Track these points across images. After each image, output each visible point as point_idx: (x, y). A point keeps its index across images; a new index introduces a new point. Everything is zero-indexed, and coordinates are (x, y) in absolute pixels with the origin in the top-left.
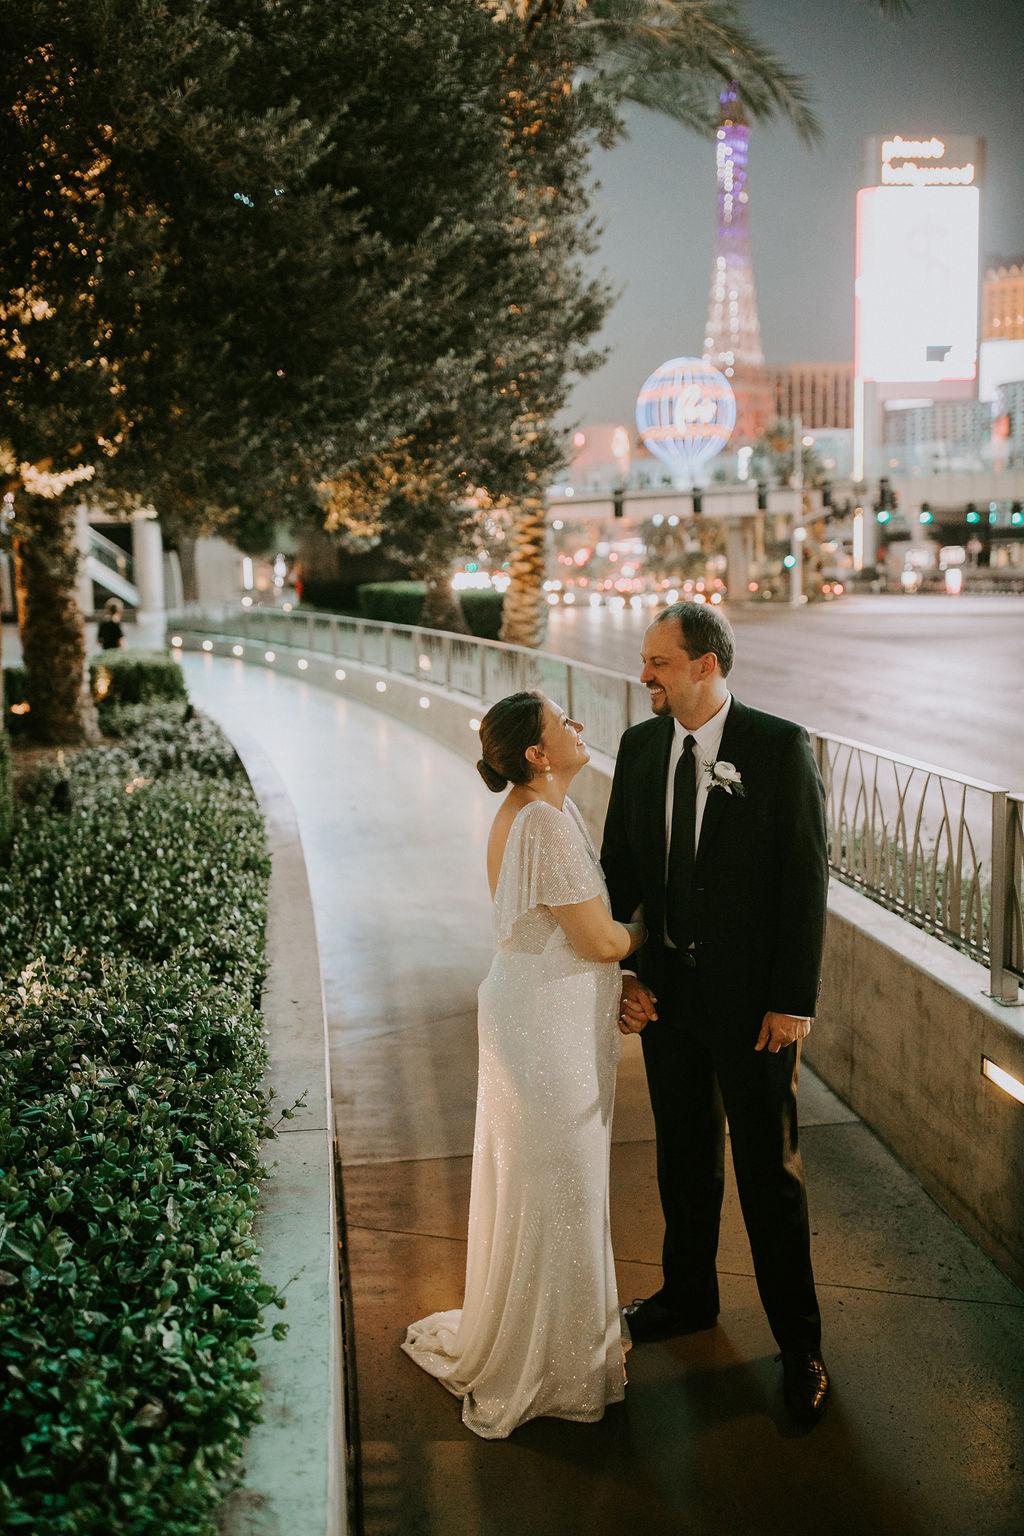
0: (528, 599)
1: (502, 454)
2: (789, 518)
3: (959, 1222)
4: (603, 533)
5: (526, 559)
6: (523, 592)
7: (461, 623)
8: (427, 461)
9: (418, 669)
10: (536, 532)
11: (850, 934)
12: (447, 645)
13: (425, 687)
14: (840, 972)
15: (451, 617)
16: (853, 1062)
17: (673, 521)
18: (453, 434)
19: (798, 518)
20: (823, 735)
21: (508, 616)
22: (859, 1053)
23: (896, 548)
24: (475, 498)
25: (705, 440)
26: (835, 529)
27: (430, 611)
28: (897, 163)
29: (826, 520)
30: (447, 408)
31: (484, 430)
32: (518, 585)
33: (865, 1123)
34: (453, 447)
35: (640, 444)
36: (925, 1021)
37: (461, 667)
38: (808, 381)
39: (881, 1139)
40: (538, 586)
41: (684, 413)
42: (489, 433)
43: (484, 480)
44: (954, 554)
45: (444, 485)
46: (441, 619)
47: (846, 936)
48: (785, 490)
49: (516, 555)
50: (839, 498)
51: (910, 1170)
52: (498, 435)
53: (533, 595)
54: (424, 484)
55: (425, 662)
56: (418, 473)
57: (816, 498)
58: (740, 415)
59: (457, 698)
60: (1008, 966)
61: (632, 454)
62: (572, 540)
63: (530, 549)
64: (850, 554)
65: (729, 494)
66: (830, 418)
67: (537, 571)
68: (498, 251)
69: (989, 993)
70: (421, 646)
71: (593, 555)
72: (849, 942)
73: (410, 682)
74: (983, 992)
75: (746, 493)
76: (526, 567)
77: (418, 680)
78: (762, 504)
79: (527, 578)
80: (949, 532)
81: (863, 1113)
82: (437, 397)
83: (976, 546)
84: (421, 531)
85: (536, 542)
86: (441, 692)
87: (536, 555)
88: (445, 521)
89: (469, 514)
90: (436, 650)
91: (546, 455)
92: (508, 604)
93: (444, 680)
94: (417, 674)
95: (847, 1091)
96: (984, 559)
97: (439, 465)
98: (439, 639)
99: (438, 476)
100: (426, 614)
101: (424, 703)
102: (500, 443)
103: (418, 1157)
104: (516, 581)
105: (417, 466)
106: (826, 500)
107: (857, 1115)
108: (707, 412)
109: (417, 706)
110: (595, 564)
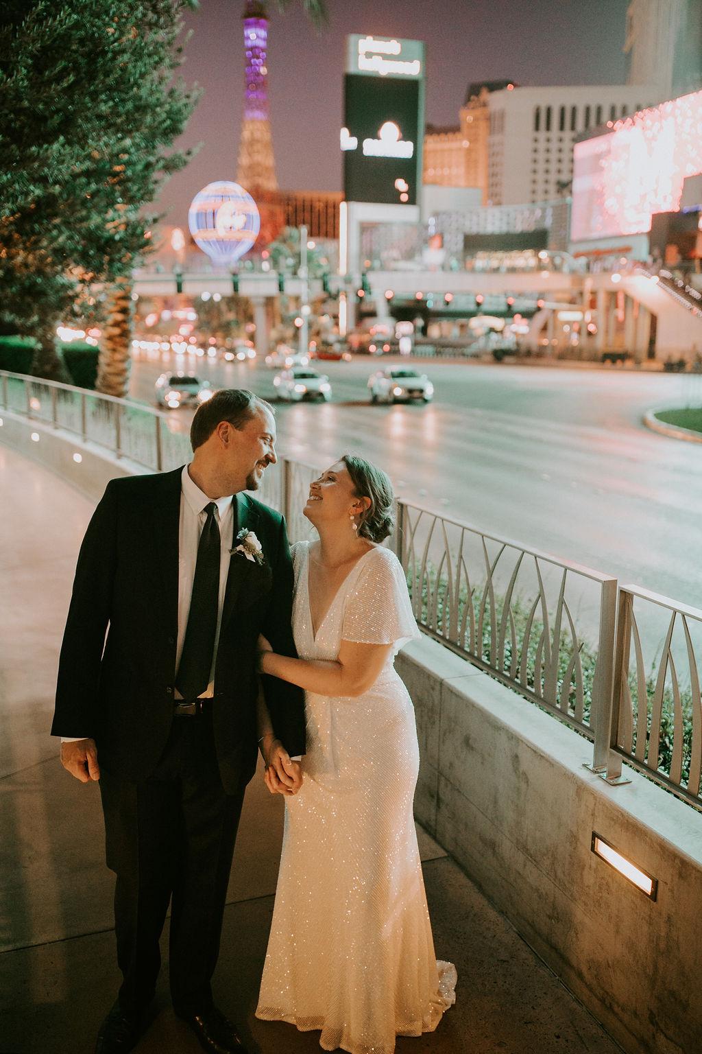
0: (118, 356)
1: (99, 238)
2: (297, 299)
3: (560, 976)
4: (167, 304)
5: (116, 324)
6: (114, 350)
7: (64, 372)
8: (33, 238)
9: (29, 409)
10: (123, 303)
11: (438, 688)
12: (53, 391)
13: (34, 424)
14: (426, 718)
15: (56, 366)
16: (439, 800)
17: (217, 298)
18: (56, 215)
19: (304, 298)
20: (403, 501)
21: (103, 369)
22: (446, 794)
23: (368, 322)
24: (74, 274)
25: (238, 242)
26: (329, 307)
27: (39, 361)
28: (369, 55)
29: (324, 301)
30: (51, 190)
31: (84, 213)
32: (110, 345)
33: (452, 857)
34: (55, 227)
35: (192, 242)
36: (523, 786)
37: (63, 407)
38: (307, 204)
39: (469, 876)
40: (126, 346)
41: (223, 221)
42: (87, 218)
43: (85, 259)
44: (406, 327)
45: (49, 260)
46: (48, 368)
47: (433, 689)
48: (296, 278)
49: (110, 320)
50: (332, 287)
51: (502, 912)
52: (95, 220)
53: (123, 353)
54: (31, 258)
55: (35, 404)
56: (25, 249)
57: (318, 285)
58: (262, 226)
59: (61, 434)
60: (615, 747)
61: (186, 248)
62: (144, 308)
63: (119, 317)
64: (337, 324)
65: (256, 280)
66: (323, 229)
67: (125, 334)
68: (96, 50)
69: (591, 767)
70: (31, 391)
71: (159, 319)
72: (436, 694)
73: (23, 419)
74: (585, 765)
75: (269, 280)
76: (116, 331)
77: (30, 418)
78: (281, 288)
79: (118, 339)
80: (402, 312)
81: (451, 849)
82: (43, 180)
83: (420, 322)
84: (29, 299)
85: (124, 311)
86: (49, 429)
87: (124, 322)
88: (50, 292)
89: (71, 287)
90: (44, 395)
91: (135, 241)
92: (102, 360)
93: (51, 420)
94: (29, 414)
95: (433, 823)
96: (424, 330)
97: (45, 243)
98: (46, 387)
99: (43, 252)
100: (36, 364)
101: (35, 437)
102: (98, 227)
103: (33, 942)
104: (109, 341)
105: (24, 243)
106: (325, 287)
107: (446, 851)
108: (239, 221)
109: (29, 440)
110: (161, 326)
